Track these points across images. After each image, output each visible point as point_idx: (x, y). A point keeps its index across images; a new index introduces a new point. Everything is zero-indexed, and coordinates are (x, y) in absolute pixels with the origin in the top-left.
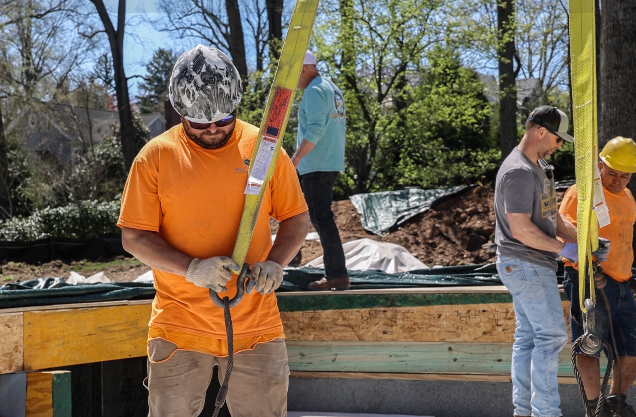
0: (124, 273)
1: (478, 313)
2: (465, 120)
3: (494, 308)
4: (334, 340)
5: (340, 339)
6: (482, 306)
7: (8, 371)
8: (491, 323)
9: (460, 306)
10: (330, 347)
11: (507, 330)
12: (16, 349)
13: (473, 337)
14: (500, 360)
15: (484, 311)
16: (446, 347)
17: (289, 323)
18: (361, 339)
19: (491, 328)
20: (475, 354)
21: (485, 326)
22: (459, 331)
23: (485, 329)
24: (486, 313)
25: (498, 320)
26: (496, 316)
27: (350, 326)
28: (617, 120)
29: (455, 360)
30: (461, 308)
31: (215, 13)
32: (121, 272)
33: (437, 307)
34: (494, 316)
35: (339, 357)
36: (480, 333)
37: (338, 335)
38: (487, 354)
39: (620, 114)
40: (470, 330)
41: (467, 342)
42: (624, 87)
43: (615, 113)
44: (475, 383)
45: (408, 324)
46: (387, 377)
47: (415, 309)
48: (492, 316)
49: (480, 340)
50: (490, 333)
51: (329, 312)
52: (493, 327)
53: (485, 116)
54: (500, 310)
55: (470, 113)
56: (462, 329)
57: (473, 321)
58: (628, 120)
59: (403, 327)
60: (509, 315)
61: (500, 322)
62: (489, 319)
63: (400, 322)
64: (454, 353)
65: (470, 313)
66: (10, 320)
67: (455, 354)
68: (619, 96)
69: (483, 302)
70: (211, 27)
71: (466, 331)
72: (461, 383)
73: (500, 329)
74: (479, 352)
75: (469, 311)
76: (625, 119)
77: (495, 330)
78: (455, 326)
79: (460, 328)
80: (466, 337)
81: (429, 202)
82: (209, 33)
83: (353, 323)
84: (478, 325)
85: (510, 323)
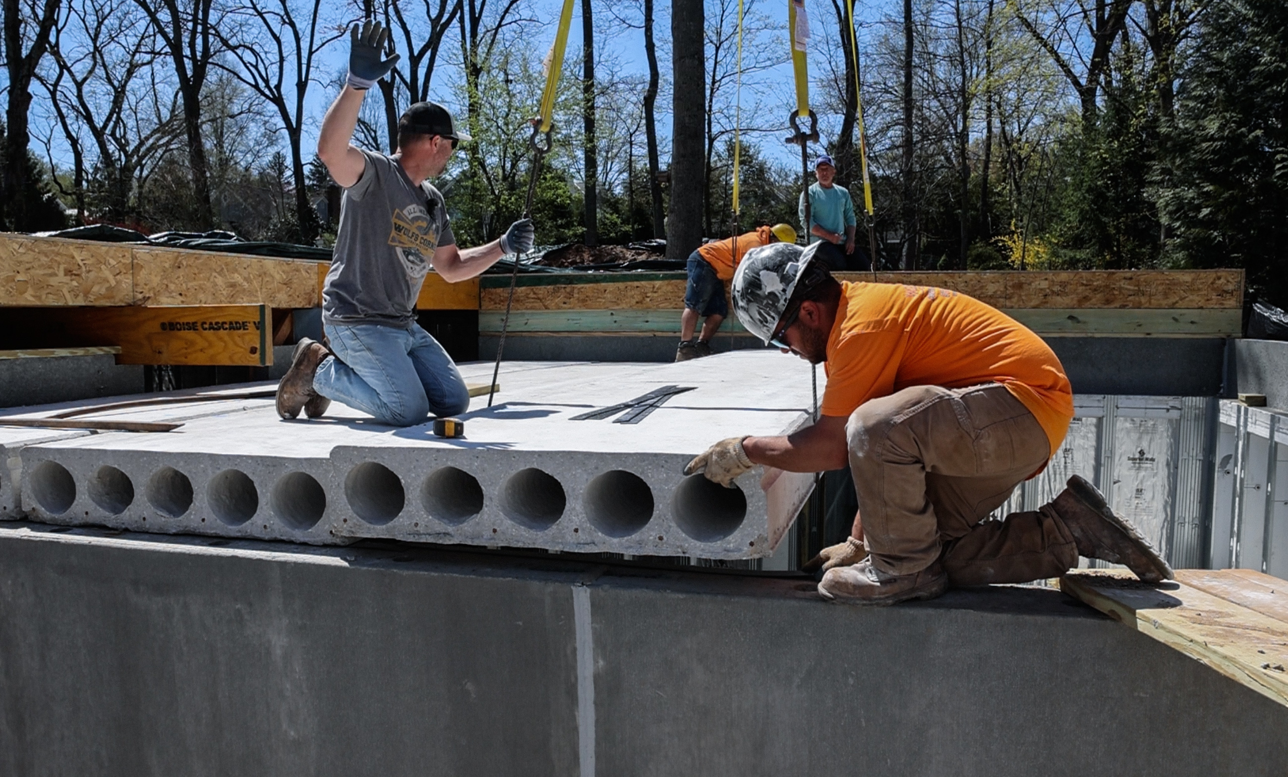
1: (633, 288)
3: (645, 285)
4: (527, 309)
5: (531, 308)
6: (636, 284)
7: (308, 306)
8: (642, 295)
9: (620, 283)
10: (523, 314)
11: (653, 300)
12: (313, 291)
13: (629, 305)
14: (647, 322)
16: (610, 312)
17: (493, 297)
18: (547, 308)
20: (630, 317)
21: (638, 298)
22: (619, 301)
24: (638, 288)
25: (647, 293)
26: (646, 290)
27: (539, 299)
29: (615, 322)
30: (621, 285)
31: (367, 121)
33: (603, 284)
34: (644, 290)
35: (530, 321)
36: (634, 302)
37: (530, 305)
38: (638, 317)
40: (627, 300)
41: (624, 309)
44: (629, 338)
45: (582, 297)
46: (566, 334)
47: (587, 286)
49: (634, 307)
50: (641, 302)
51: (523, 288)
52: (643, 298)
54: (649, 286)
57: (629, 294)
59: (578, 299)
60: (655, 290)
61: (649, 295)
62: (641, 292)
63: (576, 295)
65: (628, 288)
66: (309, 268)
67: (615, 318)
69: (637, 280)
70: (363, 132)
71: (624, 301)
72: (619, 338)
73: (648, 300)
74: (632, 316)
75: (626, 287)
77: (645, 300)
78: (616, 297)
79: (620, 299)
80: (624, 306)
81: (542, 253)
82: (361, 136)
83: (541, 296)
84: (633, 297)
85: (655, 295)
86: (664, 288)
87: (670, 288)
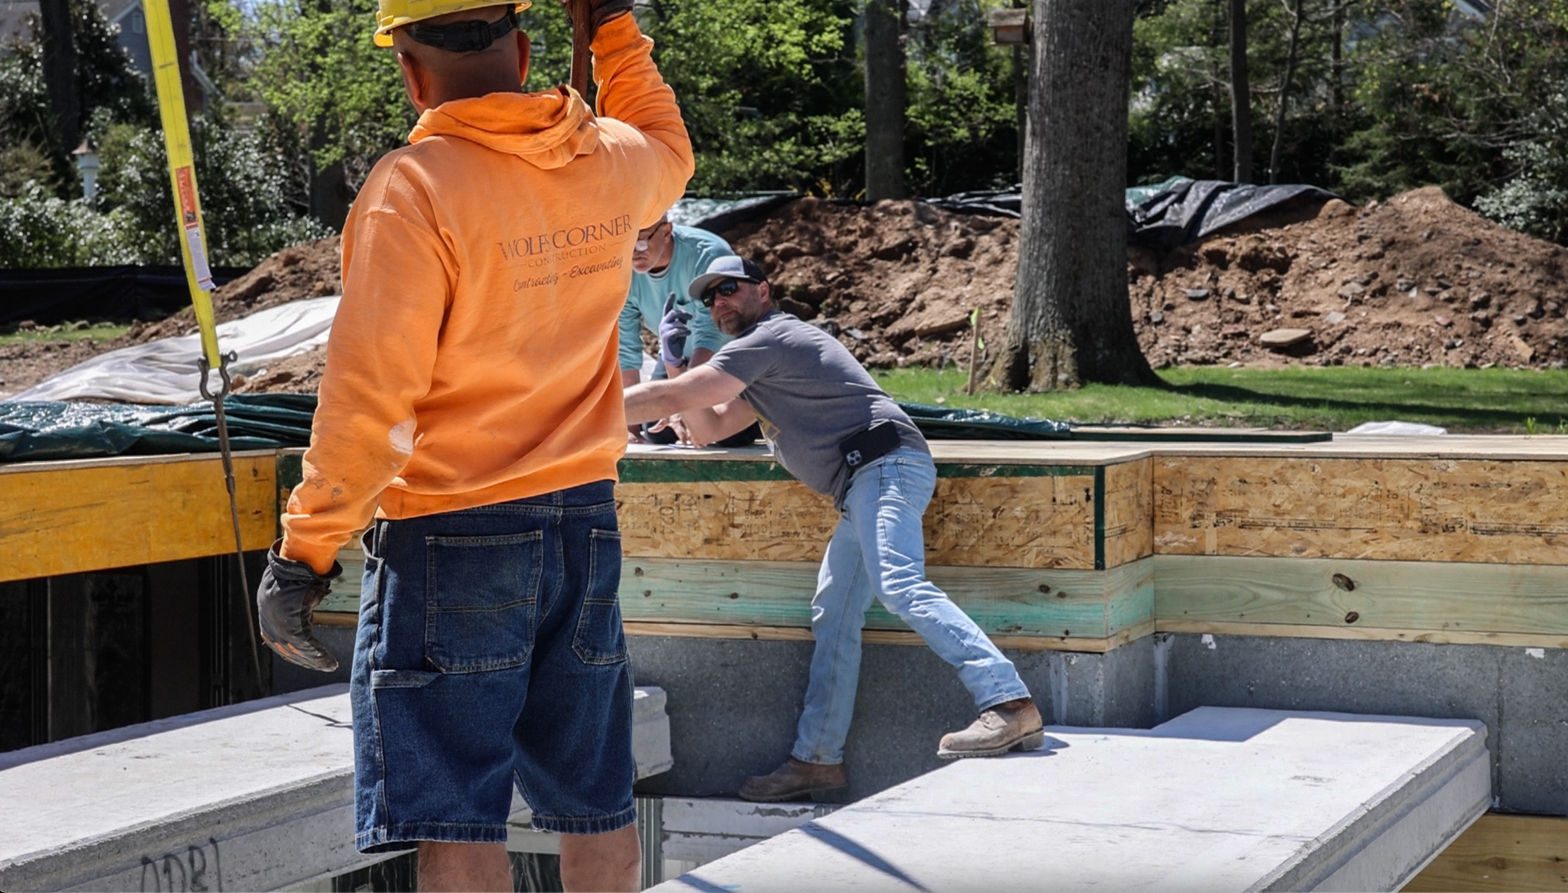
0: (28, 361)
1: (696, 499)
2: (784, 54)
3: (726, 491)
6: (703, 487)
8: (721, 521)
9: (661, 484)
11: (751, 535)
13: (684, 548)
14: (734, 596)
15: (707, 497)
19: (720, 530)
20: (689, 582)
21: (708, 528)
22: (658, 537)
23: (707, 533)
24: (711, 500)
25: (734, 514)
26: (731, 506)
28: (1067, 78)
29: (648, 594)
30: (664, 490)
32: (21, 360)
34: (727, 506)
36: (697, 539)
38: (711, 582)
39: (1072, 65)
40: (679, 533)
41: (671, 558)
42: (1081, 10)
43: (1062, 64)
48: (722, 508)
49: (699, 555)
50: (718, 540)
52: (724, 529)
53: (825, 47)
54: (738, 496)
55: (795, 40)
56: (662, 532)
57: (686, 515)
58: (1087, 79)
60: (756, 506)
61: (738, 520)
62: (718, 512)
64: (644, 579)
65: (681, 499)
67: (647, 582)
68: (1071, 27)
69: (707, 479)
71: (672, 537)
73: (737, 533)
74: (693, 578)
75: (678, 496)
76: (1081, 76)
77: (728, 535)
78: (651, 525)
79: (659, 529)
80: (671, 549)
84: (695, 524)
85: (757, 521)
86: (780, 503)
87: (795, 502)
